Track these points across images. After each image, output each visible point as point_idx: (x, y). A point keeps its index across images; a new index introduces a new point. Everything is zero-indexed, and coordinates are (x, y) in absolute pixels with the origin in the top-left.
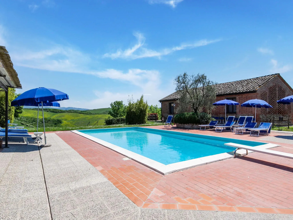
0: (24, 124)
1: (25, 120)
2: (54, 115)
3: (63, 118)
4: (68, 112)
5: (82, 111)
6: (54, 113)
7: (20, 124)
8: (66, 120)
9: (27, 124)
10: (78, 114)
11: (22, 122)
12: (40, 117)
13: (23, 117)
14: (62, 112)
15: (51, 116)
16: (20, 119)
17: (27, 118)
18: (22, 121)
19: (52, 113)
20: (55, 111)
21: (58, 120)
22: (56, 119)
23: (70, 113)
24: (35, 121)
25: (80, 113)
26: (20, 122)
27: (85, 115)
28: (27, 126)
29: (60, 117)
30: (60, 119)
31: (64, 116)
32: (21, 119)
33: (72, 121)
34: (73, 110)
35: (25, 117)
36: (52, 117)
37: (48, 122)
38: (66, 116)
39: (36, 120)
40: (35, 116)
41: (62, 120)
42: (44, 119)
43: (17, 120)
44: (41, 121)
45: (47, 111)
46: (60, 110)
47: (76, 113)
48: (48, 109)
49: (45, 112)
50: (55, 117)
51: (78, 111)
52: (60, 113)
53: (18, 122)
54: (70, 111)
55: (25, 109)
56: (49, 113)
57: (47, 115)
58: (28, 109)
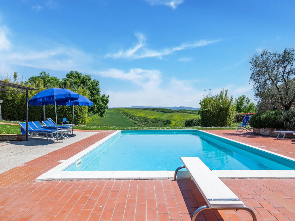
0: (137, 124)
1: (138, 120)
2: (163, 115)
3: (172, 118)
4: (178, 112)
5: (193, 111)
6: (164, 113)
7: (134, 123)
8: (175, 120)
9: (139, 124)
10: (188, 114)
11: (136, 122)
12: (152, 117)
13: (137, 117)
14: (171, 112)
15: (161, 116)
16: (134, 119)
17: (140, 118)
18: (136, 120)
19: (162, 113)
20: (164, 111)
21: (167, 120)
22: (165, 119)
23: (180, 113)
24: (146, 121)
25: (190, 113)
26: (134, 121)
27: (195, 116)
28: (139, 125)
29: (169, 117)
30: (169, 119)
31: (173, 116)
32: (136, 119)
33: (181, 122)
34: (184, 110)
35: (138, 117)
36: (162, 117)
37: (158, 122)
38: (176, 116)
39: (147, 120)
40: (147, 116)
41: (172, 120)
42: (155, 119)
43: (132, 120)
44: (152, 121)
45: (157, 111)
46: (170, 110)
47: (186, 113)
48: (159, 109)
49: (155, 112)
50: (165, 117)
51: (189, 111)
52: (169, 112)
53: (132, 121)
54: (180, 111)
55: (139, 109)
56: (160, 112)
57: (157, 115)
58: (141, 109)
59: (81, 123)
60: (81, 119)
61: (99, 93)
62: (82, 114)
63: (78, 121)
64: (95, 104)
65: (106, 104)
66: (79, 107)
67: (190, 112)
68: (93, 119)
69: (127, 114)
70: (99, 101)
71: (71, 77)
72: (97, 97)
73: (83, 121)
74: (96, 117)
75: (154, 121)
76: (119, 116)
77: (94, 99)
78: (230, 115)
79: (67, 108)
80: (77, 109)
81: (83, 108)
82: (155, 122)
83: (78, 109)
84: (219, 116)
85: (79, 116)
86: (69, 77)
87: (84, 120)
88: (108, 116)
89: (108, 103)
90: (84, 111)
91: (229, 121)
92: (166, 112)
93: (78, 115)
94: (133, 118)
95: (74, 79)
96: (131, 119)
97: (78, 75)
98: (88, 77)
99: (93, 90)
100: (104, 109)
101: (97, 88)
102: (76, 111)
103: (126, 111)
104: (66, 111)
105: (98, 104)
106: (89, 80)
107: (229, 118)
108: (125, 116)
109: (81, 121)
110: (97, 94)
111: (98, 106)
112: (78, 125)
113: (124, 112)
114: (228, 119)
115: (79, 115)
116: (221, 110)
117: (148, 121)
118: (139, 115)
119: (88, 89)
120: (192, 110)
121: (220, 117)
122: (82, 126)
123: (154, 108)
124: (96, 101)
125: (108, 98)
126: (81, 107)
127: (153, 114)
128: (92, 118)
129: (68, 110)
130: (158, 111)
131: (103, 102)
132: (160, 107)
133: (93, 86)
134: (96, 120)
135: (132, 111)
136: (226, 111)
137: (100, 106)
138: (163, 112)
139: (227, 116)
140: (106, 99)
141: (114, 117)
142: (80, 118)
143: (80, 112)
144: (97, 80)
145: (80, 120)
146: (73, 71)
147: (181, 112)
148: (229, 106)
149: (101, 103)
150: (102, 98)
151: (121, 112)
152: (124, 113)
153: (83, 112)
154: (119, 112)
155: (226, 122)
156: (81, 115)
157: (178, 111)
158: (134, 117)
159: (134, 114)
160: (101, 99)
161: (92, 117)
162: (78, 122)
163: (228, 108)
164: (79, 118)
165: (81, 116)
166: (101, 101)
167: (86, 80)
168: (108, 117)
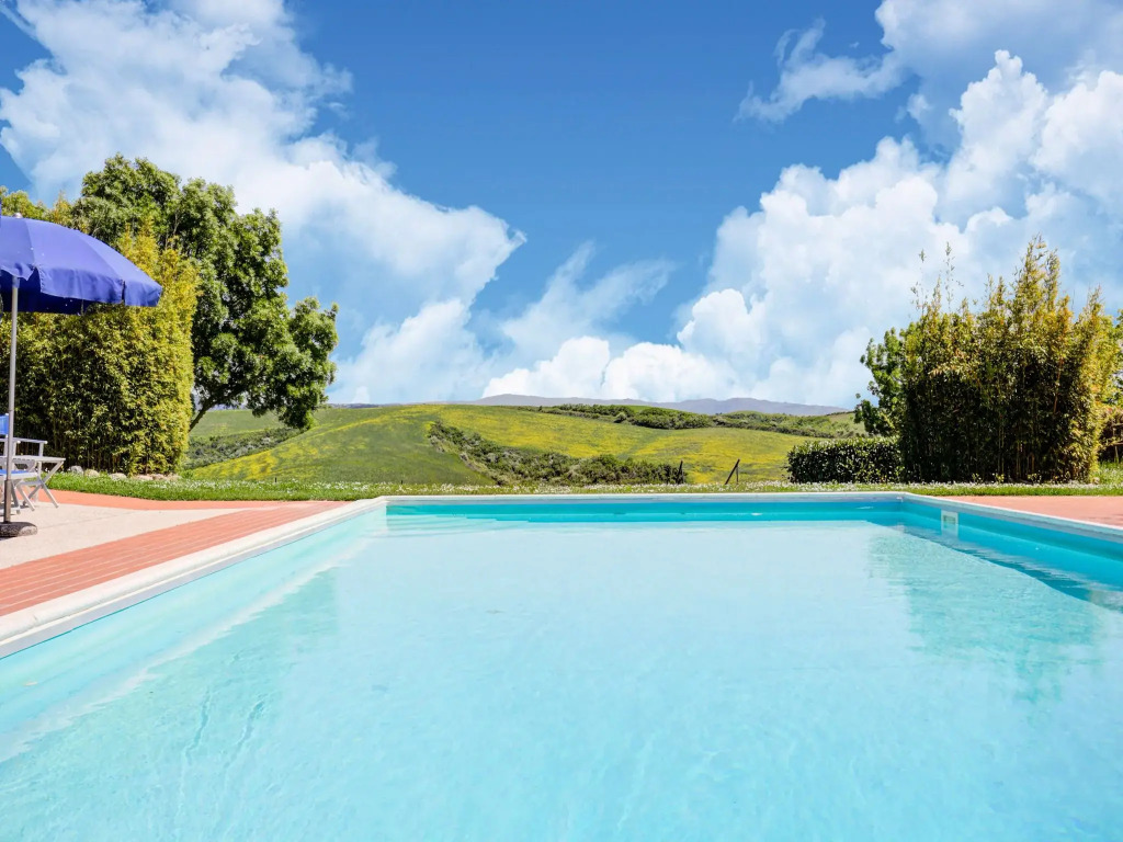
1: (518, 465)
2: (649, 439)
3: (694, 457)
4: (721, 423)
5: (800, 422)
6: (648, 430)
8: (706, 468)
10: (774, 434)
11: (505, 479)
12: (585, 452)
13: (511, 450)
14: (687, 425)
15: (635, 448)
16: (497, 459)
17: (527, 455)
18: (504, 469)
19: (640, 429)
20: (652, 418)
21: (668, 469)
22: (658, 462)
23: (733, 431)
24: (558, 474)
25: (785, 431)
26: (493, 473)
29: (677, 451)
30: (677, 460)
31: (696, 447)
32: (503, 462)
34: (753, 416)
35: (516, 450)
36: (639, 453)
37: (618, 477)
38: (712, 444)
39: (564, 466)
40: (564, 444)
41: (692, 466)
42: (603, 461)
43: (483, 467)
44: (588, 474)
45: (615, 419)
46: (681, 415)
47: (763, 429)
48: (623, 409)
49: (606, 426)
50: (656, 448)
51: (779, 419)
52: (678, 428)
53: (484, 474)
54: (735, 421)
55: (520, 408)
56: (627, 427)
57: (617, 443)
58: (531, 409)
59: (144, 460)
60: (141, 433)
61: (278, 290)
62: (150, 404)
63: (126, 443)
64: (256, 351)
65: (318, 356)
66: (128, 356)
67: (783, 424)
68: (282, 461)
69: (460, 435)
70: (279, 336)
71: (108, 190)
72: (263, 311)
73: (154, 445)
74: (301, 452)
75: (602, 470)
76: (416, 447)
77: (251, 326)
78: (1086, 411)
79: (47, 361)
80: (113, 371)
81: (157, 360)
82: (604, 478)
83: (121, 368)
84: (1022, 414)
85: (132, 412)
86: (100, 193)
87: (163, 438)
88: (361, 447)
89: (329, 347)
90: (164, 385)
91: (1082, 444)
92: (662, 427)
93: (125, 408)
94: (492, 456)
95: (125, 201)
96: (477, 461)
97: (157, 183)
98: (215, 191)
99: (247, 273)
100: (309, 384)
101: (267, 259)
102: (111, 379)
103: (451, 420)
104: (41, 379)
105: (272, 354)
106: (218, 213)
107: (1083, 427)
108: (447, 447)
109: (139, 448)
110: (270, 295)
111: (270, 363)
112: (126, 473)
113: (446, 426)
114: (1079, 433)
115: (132, 406)
116: (1034, 374)
117: (567, 470)
118: (519, 443)
119: (214, 262)
120: (794, 414)
121: (1028, 418)
122: (148, 478)
123: (600, 404)
124: (263, 333)
125: (332, 317)
126: (142, 354)
127: (595, 433)
128: (275, 455)
129: (53, 373)
130: (618, 422)
131: (302, 341)
132: (628, 400)
133: (245, 246)
134: (300, 466)
135: (483, 422)
136: (1067, 383)
137: (284, 364)
138: (646, 424)
139: (1074, 414)
140: (319, 322)
141: (389, 453)
142: (139, 427)
143: (133, 389)
144: (266, 213)
145: (136, 438)
146: (126, 158)
147: (739, 426)
148: (1081, 350)
149: (290, 347)
150: (299, 318)
151: (428, 426)
152: (442, 431)
153: (158, 388)
154: (417, 427)
155: (1061, 456)
156: (145, 408)
157: (721, 419)
158: (496, 449)
159: (497, 438)
160: (293, 326)
161: (278, 452)
162: (126, 455)
163: (1073, 366)
164: (128, 429)
165: (141, 414)
166: (287, 336)
167: (201, 208)
168: (359, 453)
